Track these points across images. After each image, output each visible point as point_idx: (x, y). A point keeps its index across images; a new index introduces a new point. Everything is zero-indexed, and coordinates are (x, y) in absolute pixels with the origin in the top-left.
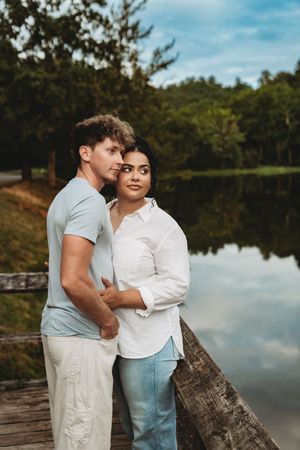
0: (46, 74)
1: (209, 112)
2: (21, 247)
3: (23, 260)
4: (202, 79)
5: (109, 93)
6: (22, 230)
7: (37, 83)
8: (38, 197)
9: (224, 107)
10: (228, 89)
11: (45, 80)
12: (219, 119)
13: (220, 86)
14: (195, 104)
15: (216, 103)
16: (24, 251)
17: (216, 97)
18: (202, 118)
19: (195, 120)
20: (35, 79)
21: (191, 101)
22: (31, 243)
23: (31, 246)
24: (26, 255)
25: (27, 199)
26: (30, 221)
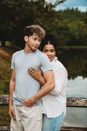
0: (14, 3)
1: (75, 22)
2: (3, 74)
3: (3, 79)
4: (73, 8)
5: (39, 12)
6: (2, 67)
7: (11, 6)
8: (8, 53)
9: (81, 20)
10: (83, 13)
11: (14, 5)
12: (79, 25)
13: (80, 12)
14: (69, 19)
15: (78, 19)
16: (4, 76)
17: (78, 16)
18: (72, 24)
19: (69, 25)
20: (10, 4)
21: (68, 17)
22: (6, 72)
23: (6, 74)
24: (5, 77)
25: (3, 53)
26: (5, 63)
